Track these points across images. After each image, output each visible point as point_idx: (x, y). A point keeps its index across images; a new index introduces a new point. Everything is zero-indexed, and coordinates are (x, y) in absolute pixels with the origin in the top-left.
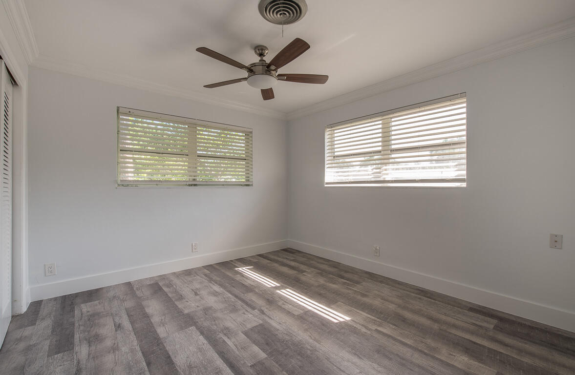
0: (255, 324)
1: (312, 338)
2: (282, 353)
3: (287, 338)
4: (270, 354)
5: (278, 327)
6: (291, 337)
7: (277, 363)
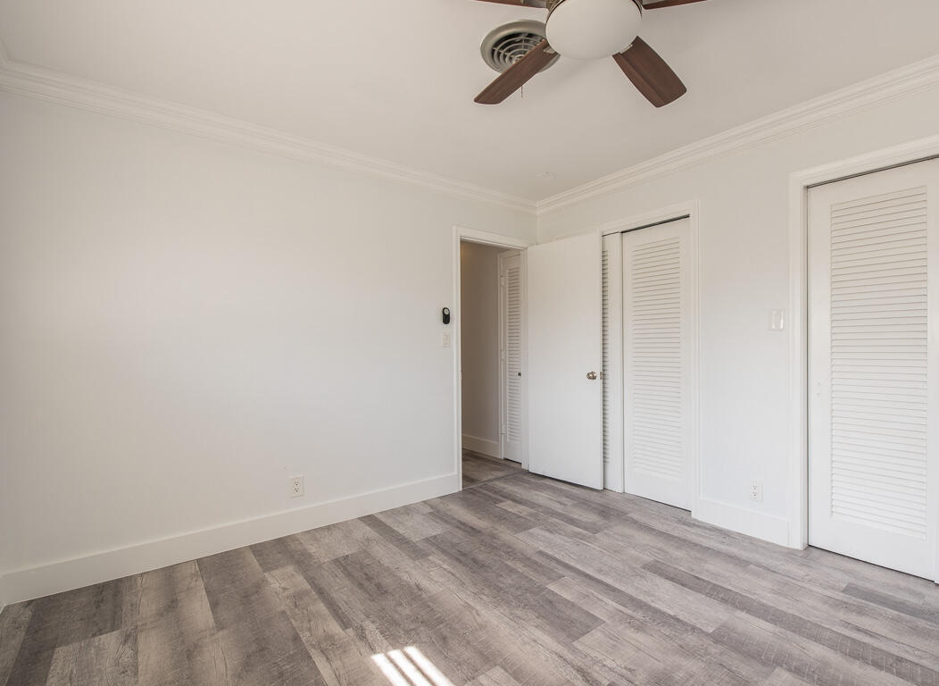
0: (587, 639)
1: (477, 611)
2: (526, 590)
3: (519, 612)
4: (542, 589)
5: (538, 634)
6: (511, 614)
7: (531, 580)
